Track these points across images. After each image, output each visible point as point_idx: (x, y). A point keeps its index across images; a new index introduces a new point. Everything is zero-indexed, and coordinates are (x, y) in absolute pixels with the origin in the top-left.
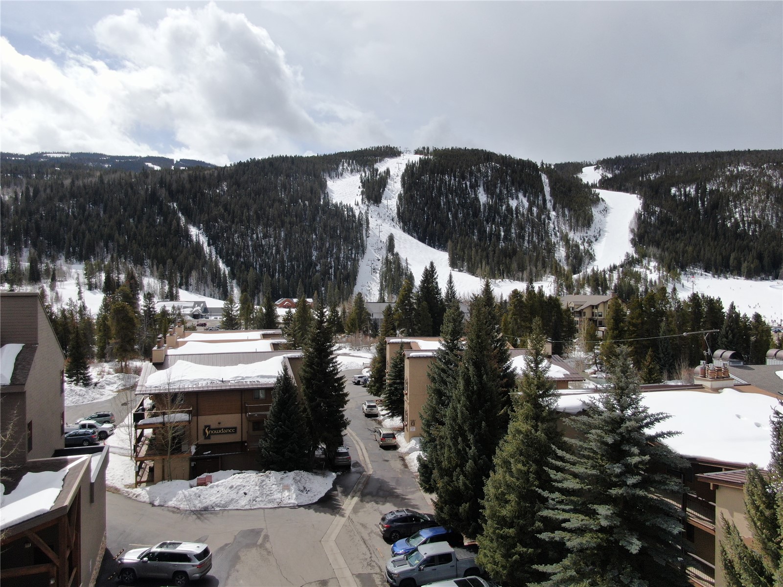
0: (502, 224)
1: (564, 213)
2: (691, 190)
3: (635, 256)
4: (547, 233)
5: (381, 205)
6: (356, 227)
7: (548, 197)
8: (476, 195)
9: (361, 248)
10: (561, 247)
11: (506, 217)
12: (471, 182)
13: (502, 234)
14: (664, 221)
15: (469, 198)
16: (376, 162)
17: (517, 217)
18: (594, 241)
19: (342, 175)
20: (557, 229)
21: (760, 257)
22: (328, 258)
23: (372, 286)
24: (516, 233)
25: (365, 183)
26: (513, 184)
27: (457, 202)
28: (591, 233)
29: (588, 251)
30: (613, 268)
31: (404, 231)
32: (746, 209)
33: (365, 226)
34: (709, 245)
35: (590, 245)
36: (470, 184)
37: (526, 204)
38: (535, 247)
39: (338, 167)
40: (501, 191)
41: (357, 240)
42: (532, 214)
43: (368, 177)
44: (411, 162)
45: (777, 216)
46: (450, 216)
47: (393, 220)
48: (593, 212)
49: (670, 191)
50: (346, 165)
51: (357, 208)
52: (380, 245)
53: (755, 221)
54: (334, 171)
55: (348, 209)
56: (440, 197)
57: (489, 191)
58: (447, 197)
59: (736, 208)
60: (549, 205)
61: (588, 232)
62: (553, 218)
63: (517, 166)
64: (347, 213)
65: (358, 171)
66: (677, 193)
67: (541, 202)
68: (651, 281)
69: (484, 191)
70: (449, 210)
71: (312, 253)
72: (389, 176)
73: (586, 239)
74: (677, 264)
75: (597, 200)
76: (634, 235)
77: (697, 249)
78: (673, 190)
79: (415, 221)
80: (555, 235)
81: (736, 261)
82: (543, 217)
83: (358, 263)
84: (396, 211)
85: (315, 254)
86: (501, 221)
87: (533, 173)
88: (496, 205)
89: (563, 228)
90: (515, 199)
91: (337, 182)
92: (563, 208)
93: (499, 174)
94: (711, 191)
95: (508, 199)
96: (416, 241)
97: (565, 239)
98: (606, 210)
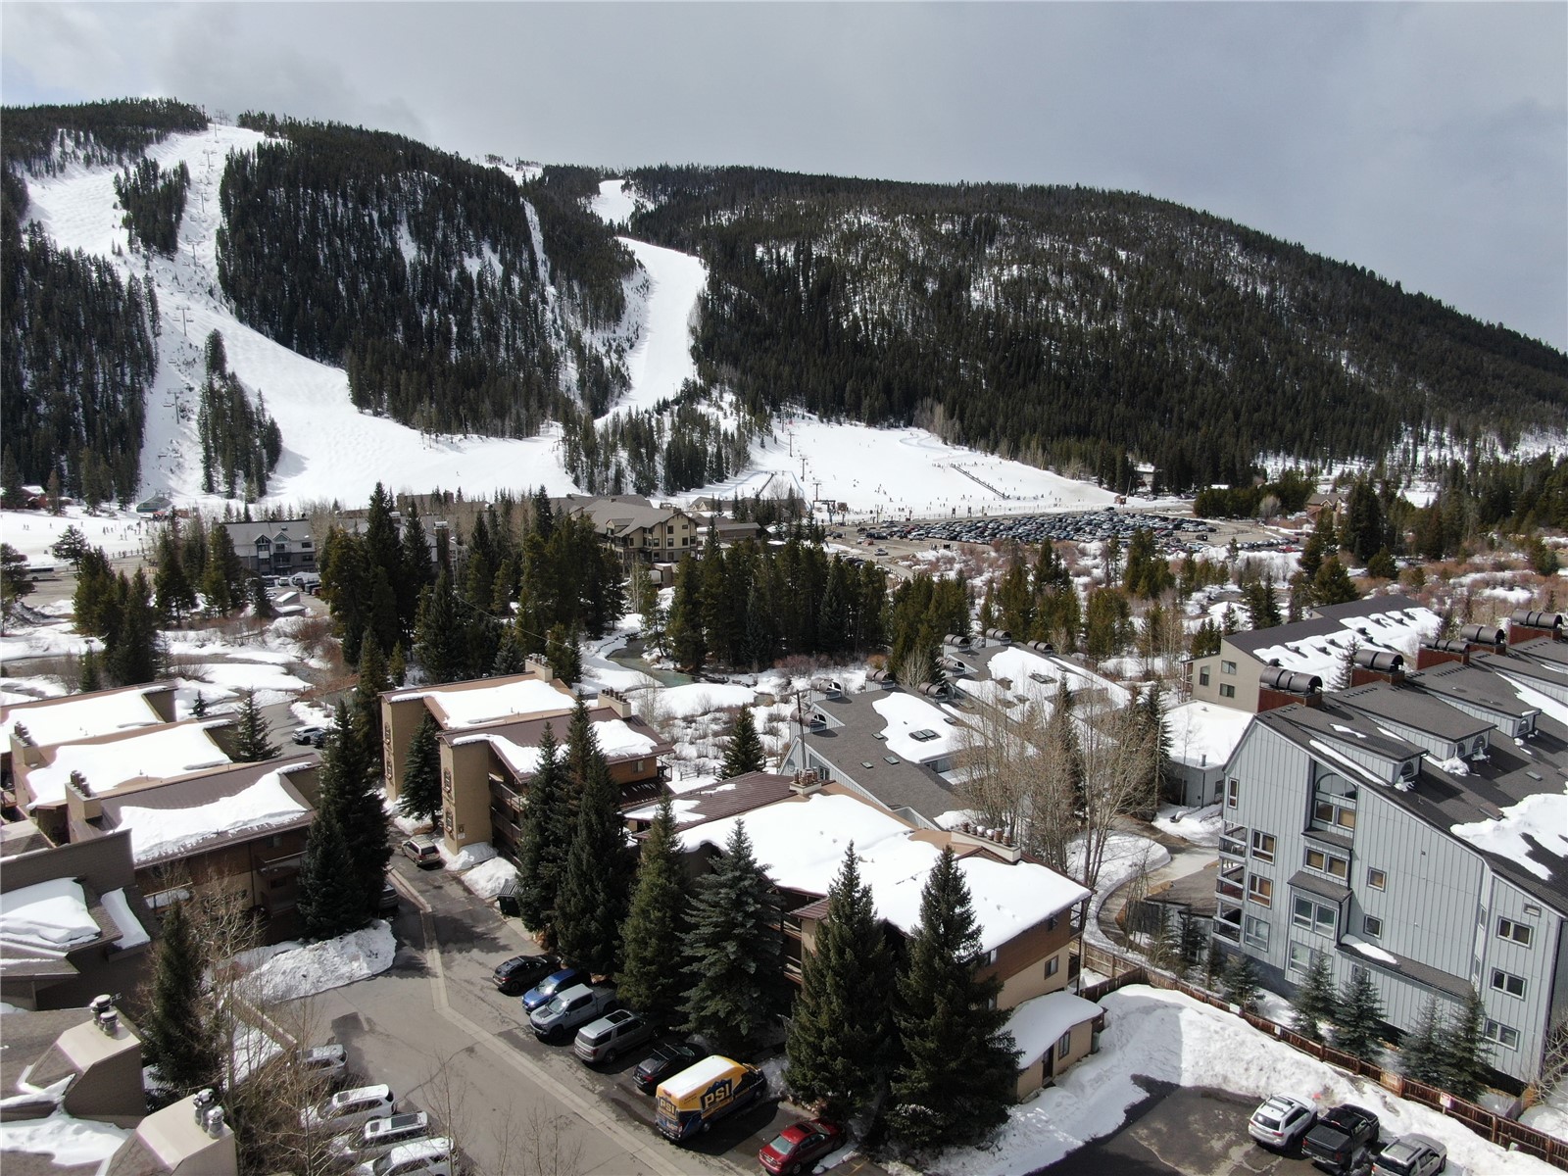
0: (451, 308)
1: (570, 289)
2: (788, 253)
3: (700, 382)
4: (540, 328)
5: (177, 256)
6: (126, 312)
7: (540, 255)
8: (393, 241)
9: (145, 363)
10: (569, 360)
11: (458, 293)
12: (381, 213)
13: (455, 329)
14: (744, 313)
15: (379, 247)
16: (148, 140)
17: (482, 295)
18: (627, 348)
19: (62, 168)
20: (559, 322)
21: (888, 390)
22: (64, 385)
23: (183, 450)
24: (481, 328)
25: (128, 197)
26: (469, 222)
27: (354, 255)
28: (622, 332)
29: (618, 368)
30: (663, 407)
31: (241, 321)
32: (870, 299)
33: (146, 308)
34: (815, 364)
35: (620, 358)
36: (379, 217)
37: (499, 269)
38: (521, 361)
39: (48, 147)
40: (445, 236)
41: (132, 346)
42: (511, 290)
43: (136, 180)
44: (237, 151)
45: (914, 315)
46: (341, 286)
47: (211, 293)
48: (625, 290)
49: (754, 252)
50: (70, 144)
51: (120, 261)
52: (190, 355)
53: (883, 322)
54: (41, 159)
55: (99, 268)
56: (316, 243)
57: (420, 235)
58: (330, 244)
59: (855, 295)
60: (543, 272)
61: (617, 329)
62: (551, 299)
63: (476, 182)
64: (99, 277)
65: (104, 162)
66: (766, 258)
67: (526, 265)
68: (726, 434)
69: (411, 233)
70: (339, 273)
71: (20, 374)
72: (189, 184)
73: (614, 345)
74: (766, 398)
75: (630, 265)
76: (696, 339)
77: (797, 371)
78: (760, 251)
79: (265, 298)
80: (558, 335)
81: (853, 396)
82: (533, 297)
83: (141, 398)
84: (216, 271)
85: (30, 377)
86: (449, 303)
87: (508, 200)
88: (438, 267)
89: (571, 320)
90: (475, 257)
91: (53, 187)
92: (569, 280)
93: (440, 198)
94: (819, 258)
95: (461, 256)
96: (270, 344)
97: (575, 342)
98: (646, 286)
